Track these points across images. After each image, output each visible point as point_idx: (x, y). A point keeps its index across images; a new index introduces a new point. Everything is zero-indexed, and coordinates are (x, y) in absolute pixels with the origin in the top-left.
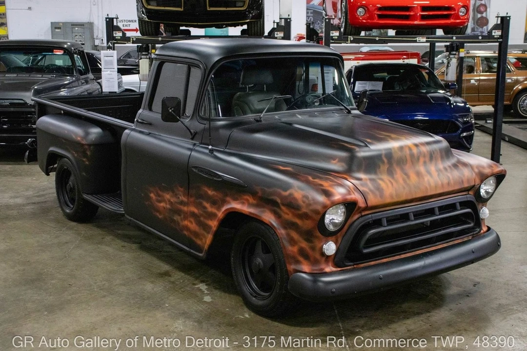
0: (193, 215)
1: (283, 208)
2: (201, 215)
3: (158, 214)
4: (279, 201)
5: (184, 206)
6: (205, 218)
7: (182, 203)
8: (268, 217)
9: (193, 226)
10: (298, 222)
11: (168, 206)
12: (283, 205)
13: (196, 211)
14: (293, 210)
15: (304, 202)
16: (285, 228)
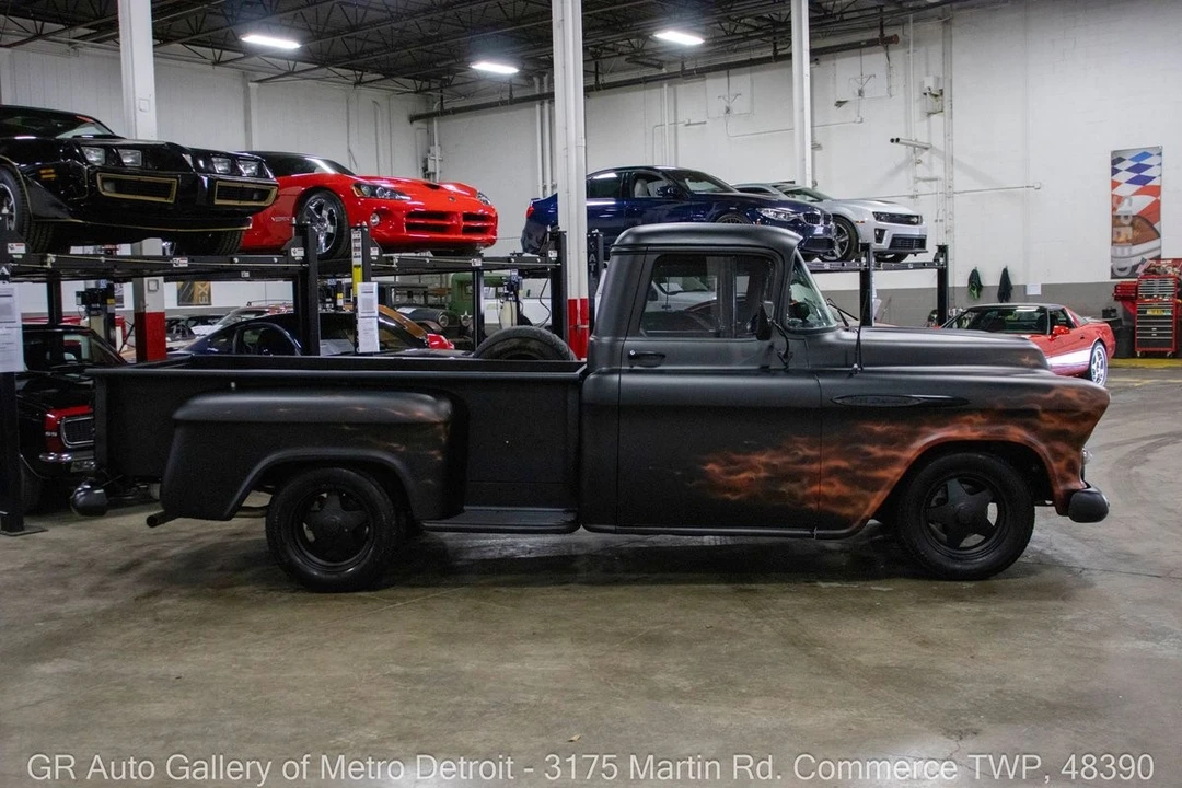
0: (836, 471)
1: (1044, 416)
2: (857, 468)
3: (728, 495)
4: (1039, 408)
5: (813, 463)
6: (866, 469)
7: (805, 460)
8: (1016, 433)
9: (836, 488)
10: (1070, 427)
11: (763, 474)
12: (1045, 411)
13: (843, 464)
14: (1065, 415)
15: (1082, 400)
16: (1045, 441)
